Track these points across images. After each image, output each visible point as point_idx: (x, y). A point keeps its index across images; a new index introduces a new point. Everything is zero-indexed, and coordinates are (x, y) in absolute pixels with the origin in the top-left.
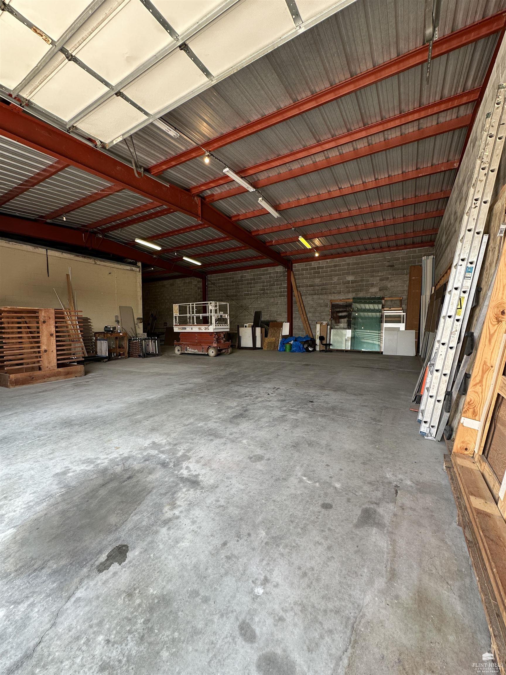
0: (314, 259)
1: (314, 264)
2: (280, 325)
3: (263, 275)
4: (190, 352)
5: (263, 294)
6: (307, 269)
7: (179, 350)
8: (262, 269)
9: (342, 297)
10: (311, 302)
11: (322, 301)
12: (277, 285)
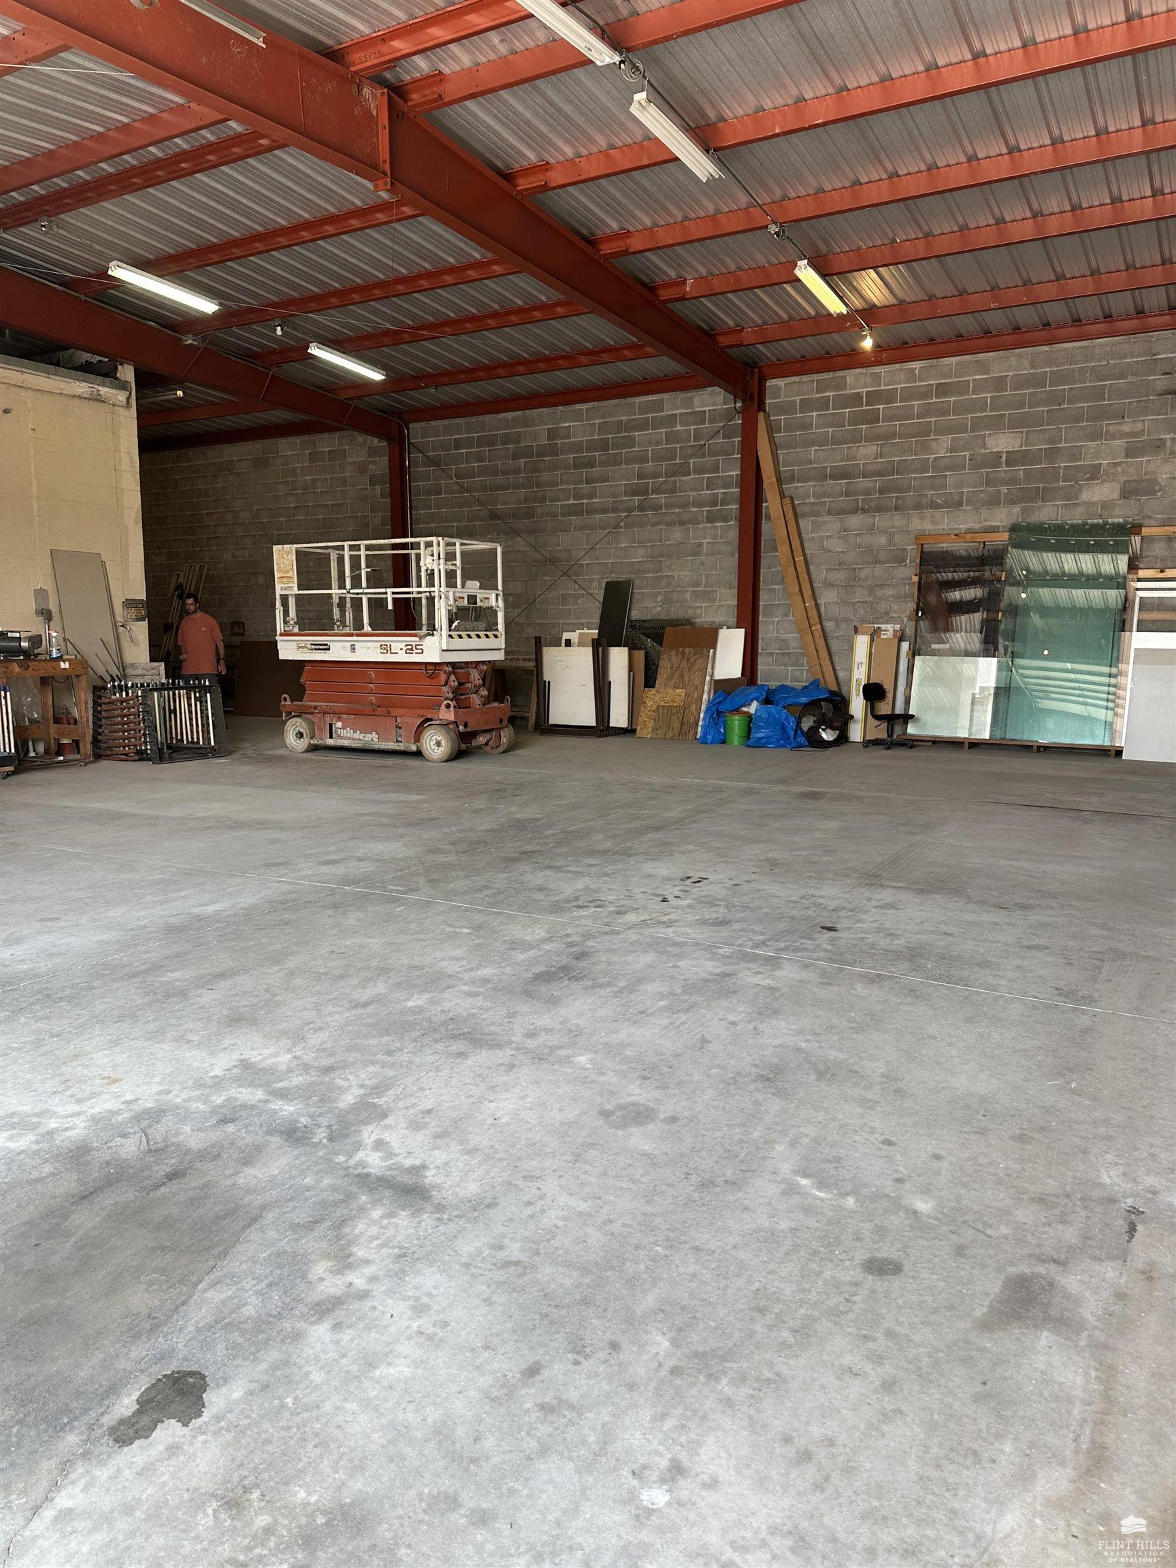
0: (853, 359)
1: (856, 381)
2: (708, 639)
3: (643, 425)
4: (346, 743)
5: (641, 508)
6: (824, 404)
7: (300, 735)
8: (638, 400)
9: (966, 521)
10: (836, 546)
11: (883, 540)
12: (700, 470)
